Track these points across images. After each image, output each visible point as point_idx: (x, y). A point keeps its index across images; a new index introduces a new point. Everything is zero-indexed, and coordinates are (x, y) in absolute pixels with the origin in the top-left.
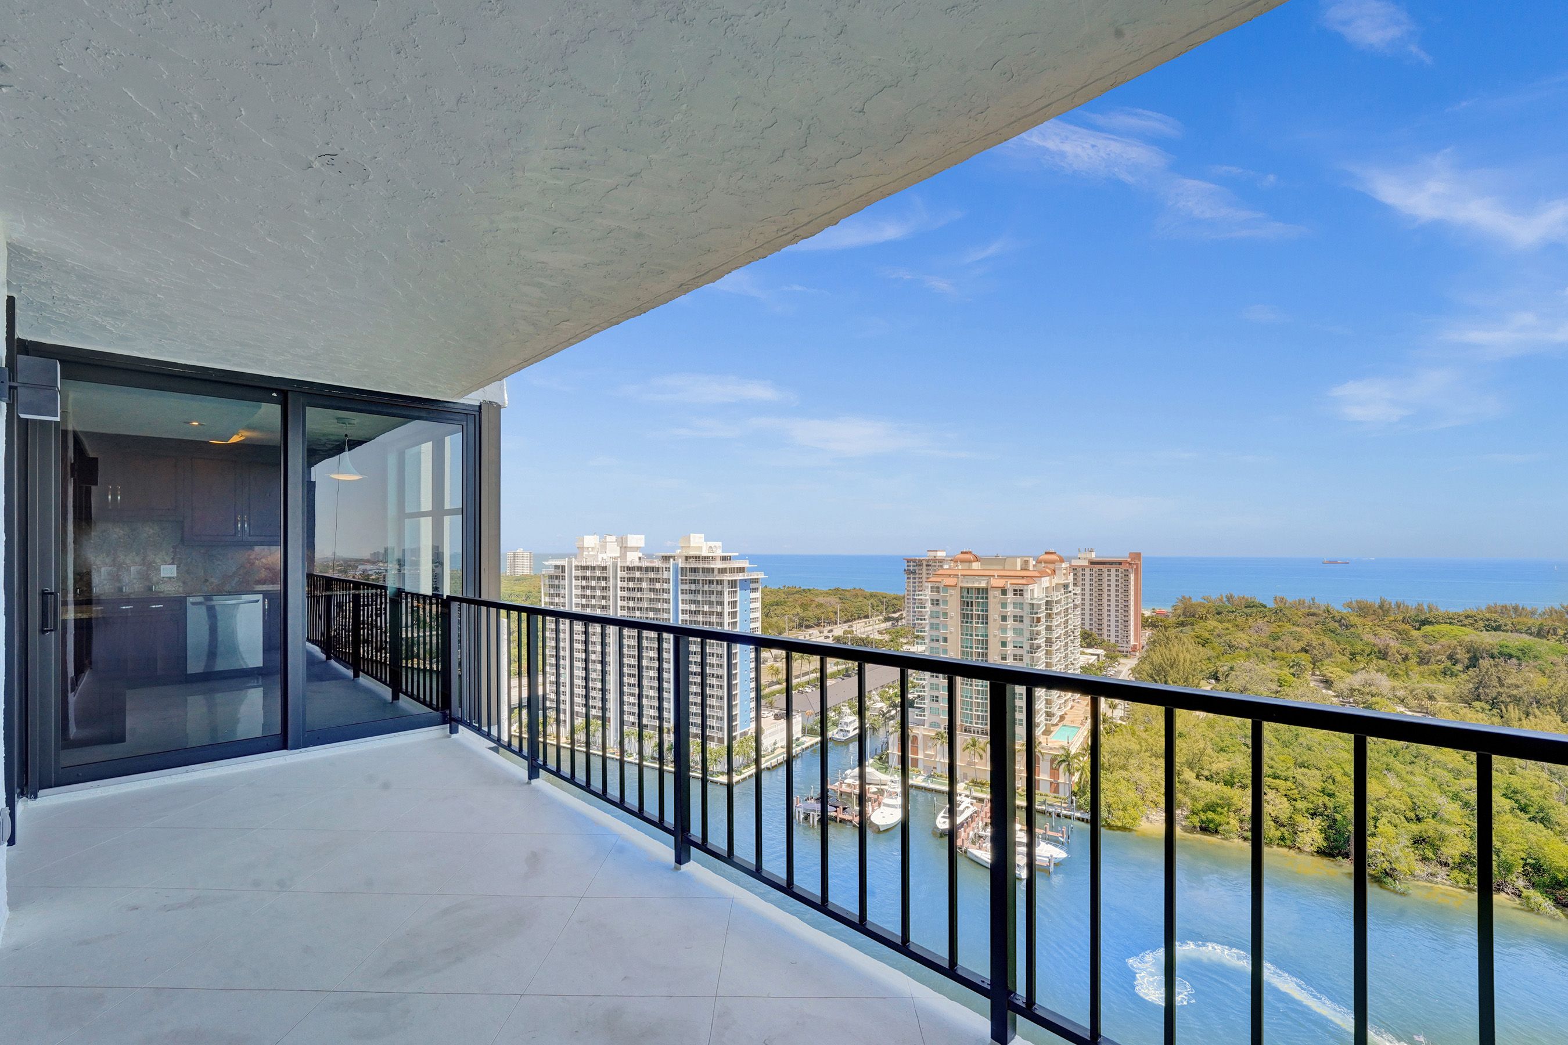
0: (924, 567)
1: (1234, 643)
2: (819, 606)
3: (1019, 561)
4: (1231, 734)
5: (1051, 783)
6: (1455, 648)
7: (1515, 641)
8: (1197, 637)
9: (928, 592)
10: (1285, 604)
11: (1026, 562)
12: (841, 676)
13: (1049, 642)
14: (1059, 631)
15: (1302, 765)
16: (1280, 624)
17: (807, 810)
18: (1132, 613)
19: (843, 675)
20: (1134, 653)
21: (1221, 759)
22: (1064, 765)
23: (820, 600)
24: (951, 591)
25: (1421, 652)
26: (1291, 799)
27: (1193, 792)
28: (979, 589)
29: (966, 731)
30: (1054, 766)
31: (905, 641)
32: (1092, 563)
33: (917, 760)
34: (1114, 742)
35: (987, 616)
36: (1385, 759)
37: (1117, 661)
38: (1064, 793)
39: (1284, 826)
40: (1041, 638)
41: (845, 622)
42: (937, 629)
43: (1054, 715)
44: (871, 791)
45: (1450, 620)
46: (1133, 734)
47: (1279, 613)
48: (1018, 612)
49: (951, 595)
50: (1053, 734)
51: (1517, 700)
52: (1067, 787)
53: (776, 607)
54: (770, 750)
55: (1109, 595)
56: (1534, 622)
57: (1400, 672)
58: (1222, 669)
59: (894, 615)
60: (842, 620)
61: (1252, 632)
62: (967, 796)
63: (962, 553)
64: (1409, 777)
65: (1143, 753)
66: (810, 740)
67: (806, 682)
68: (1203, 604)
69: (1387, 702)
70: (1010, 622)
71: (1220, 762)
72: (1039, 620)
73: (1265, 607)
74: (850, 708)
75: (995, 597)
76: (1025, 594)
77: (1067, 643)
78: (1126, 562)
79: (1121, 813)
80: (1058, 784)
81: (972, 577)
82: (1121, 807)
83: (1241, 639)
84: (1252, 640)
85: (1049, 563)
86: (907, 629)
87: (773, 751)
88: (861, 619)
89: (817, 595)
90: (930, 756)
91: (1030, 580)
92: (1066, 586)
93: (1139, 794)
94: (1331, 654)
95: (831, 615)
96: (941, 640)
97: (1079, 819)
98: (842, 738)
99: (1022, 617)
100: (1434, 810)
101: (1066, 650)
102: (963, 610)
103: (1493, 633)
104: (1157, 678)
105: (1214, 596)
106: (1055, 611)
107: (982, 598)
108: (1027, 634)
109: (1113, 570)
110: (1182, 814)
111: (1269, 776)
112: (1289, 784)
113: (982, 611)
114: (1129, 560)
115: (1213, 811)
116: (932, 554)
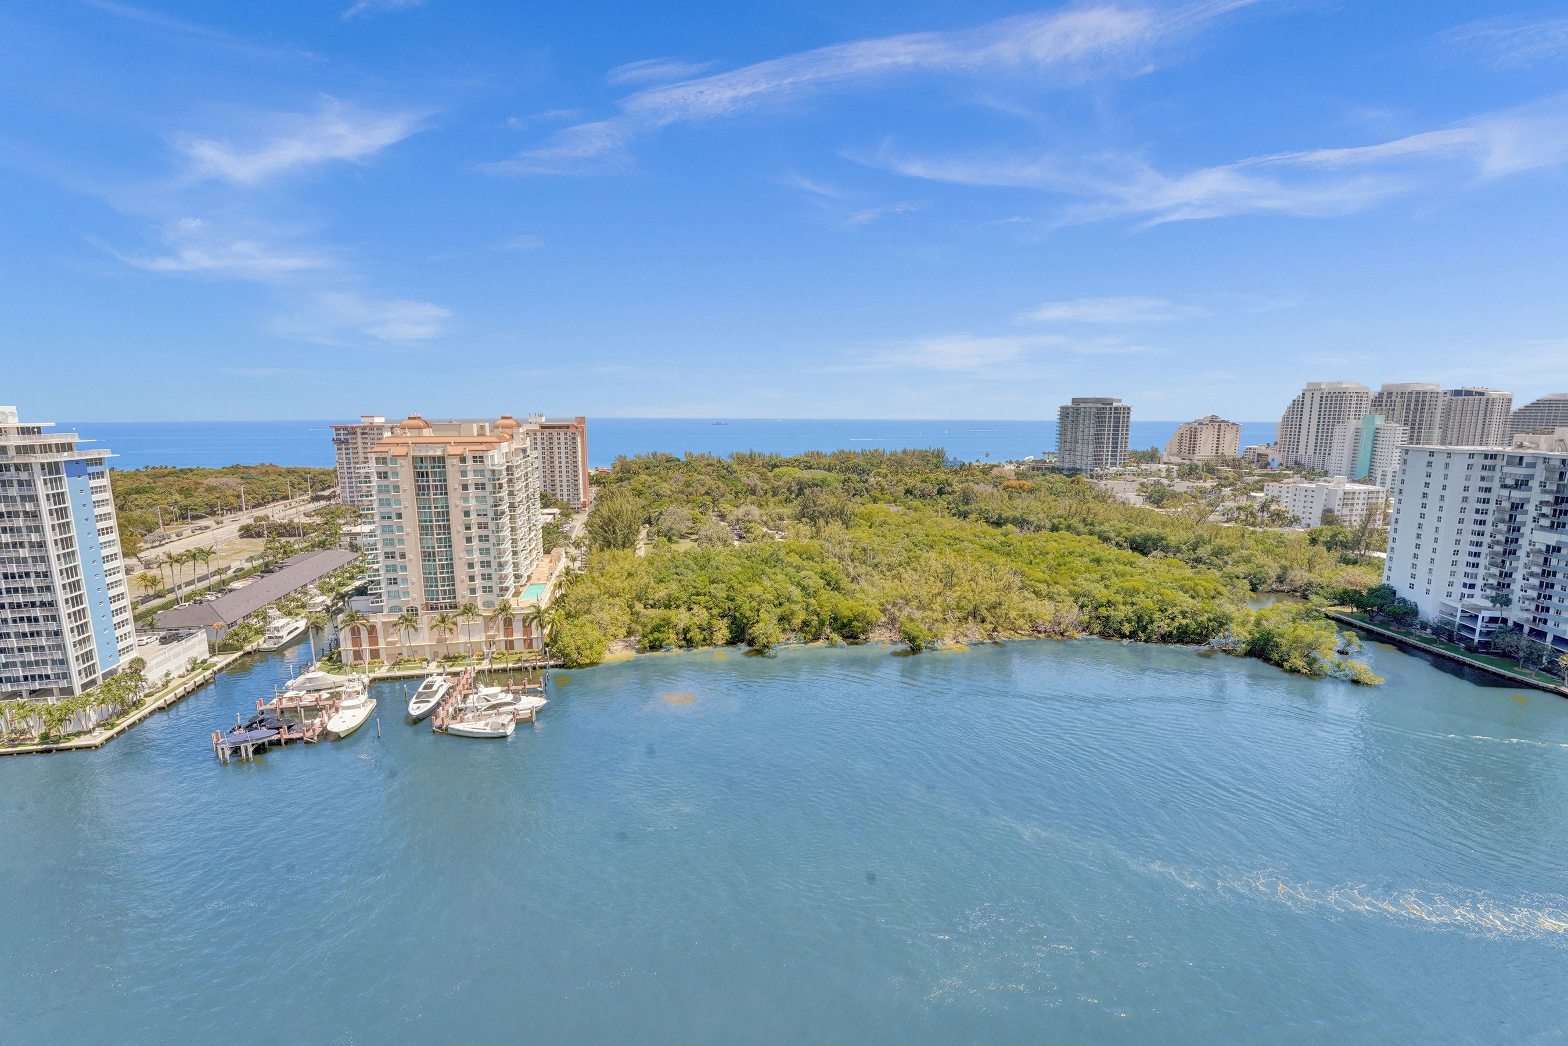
0: (359, 436)
1: (660, 492)
2: (210, 489)
3: (475, 427)
4: (666, 567)
5: (525, 640)
6: (791, 483)
7: (819, 474)
8: (633, 490)
9: (372, 463)
10: (692, 457)
11: (482, 427)
12: (259, 573)
13: (512, 506)
14: (521, 496)
15: (713, 582)
16: (690, 473)
17: (235, 743)
18: (581, 472)
19: (262, 572)
20: (584, 509)
21: (661, 589)
22: (535, 621)
23: (212, 481)
24: (400, 462)
25: (774, 487)
26: (708, 609)
27: (643, 620)
28: (434, 458)
29: (432, 608)
30: (527, 624)
31: (343, 522)
32: (543, 427)
33: (378, 651)
34: (578, 591)
35: (446, 485)
36: (760, 567)
37: (570, 518)
38: (538, 646)
39: (705, 630)
40: (505, 504)
41: (254, 507)
42: (389, 504)
43: (521, 576)
44: (323, 698)
45: (788, 463)
46: (593, 580)
47: (689, 465)
48: (479, 479)
49: (402, 466)
50: (522, 594)
51: (822, 514)
52: (540, 640)
53: (136, 496)
54: (160, 685)
55: (560, 458)
56: (826, 461)
57: (763, 503)
58: (653, 514)
59: (323, 493)
60: (251, 504)
61: (671, 482)
62: (440, 674)
63: (410, 418)
64: (773, 577)
65: (602, 596)
66: (225, 659)
67: (205, 589)
68: (636, 461)
69: (758, 526)
70: (472, 490)
71: (660, 591)
72: (501, 486)
73: (679, 461)
74: (279, 610)
75: (453, 465)
76: (485, 459)
77: (528, 506)
78: (573, 426)
79: (588, 651)
80: (531, 640)
81: (425, 445)
83: (666, 488)
84: (673, 489)
85: (506, 428)
86: (343, 508)
87: (166, 685)
88: (277, 501)
89: (205, 476)
90: (394, 643)
91: (489, 446)
92: (524, 451)
93: (602, 632)
94: (724, 494)
95: (232, 500)
96: (394, 516)
97: (552, 667)
98: (273, 646)
99: (484, 484)
100: (788, 596)
101: (529, 512)
102: (417, 481)
103: (809, 470)
104: (606, 529)
105: (643, 454)
106: (516, 475)
107: (439, 467)
108: (490, 501)
109: (562, 434)
110: (635, 640)
111: (694, 595)
112: (707, 598)
113: (440, 481)
114: (575, 424)
115: (657, 632)
116: (367, 421)
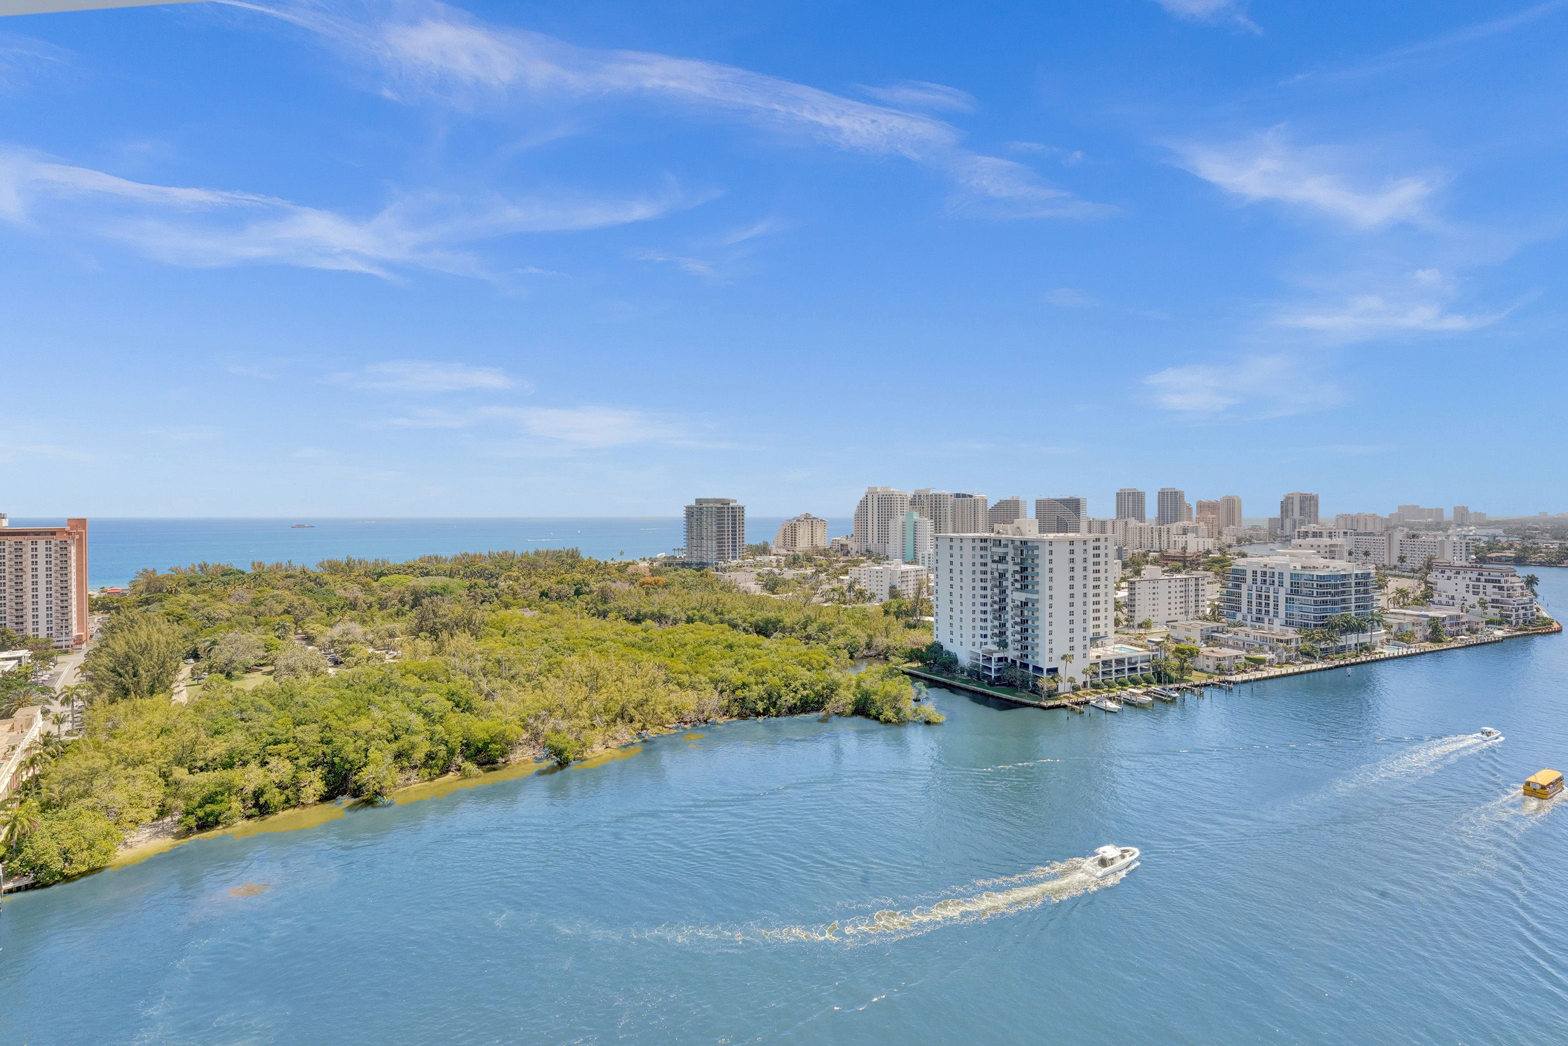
1: (213, 615)
4: (224, 713)
6: (404, 593)
7: (439, 581)
8: (168, 614)
10: (263, 568)
15: (299, 724)
16: (260, 589)
18: (74, 596)
20: (78, 646)
21: (217, 743)
25: (381, 599)
26: (292, 759)
27: (186, 790)
34: (67, 766)
36: (366, 696)
37: (52, 661)
39: (287, 788)
45: (398, 571)
46: (96, 747)
47: (258, 578)
51: (445, 626)
55: (35, 576)
56: (447, 566)
57: (367, 619)
58: (202, 645)
61: (231, 601)
64: (386, 706)
65: (113, 768)
68: (172, 576)
69: (361, 646)
71: (215, 746)
73: (243, 573)
78: (63, 531)
79: (85, 853)
82: (85, 846)
83: (222, 609)
84: (234, 610)
93: (113, 820)
94: (311, 612)
100: (406, 726)
103: (426, 577)
104: (121, 671)
109: (41, 542)
110: (172, 821)
111: (270, 744)
112: (291, 745)
114: (68, 528)
115: (211, 803)
